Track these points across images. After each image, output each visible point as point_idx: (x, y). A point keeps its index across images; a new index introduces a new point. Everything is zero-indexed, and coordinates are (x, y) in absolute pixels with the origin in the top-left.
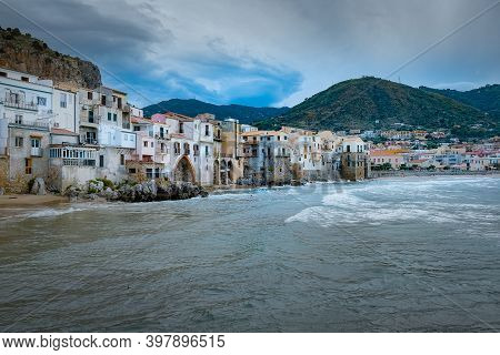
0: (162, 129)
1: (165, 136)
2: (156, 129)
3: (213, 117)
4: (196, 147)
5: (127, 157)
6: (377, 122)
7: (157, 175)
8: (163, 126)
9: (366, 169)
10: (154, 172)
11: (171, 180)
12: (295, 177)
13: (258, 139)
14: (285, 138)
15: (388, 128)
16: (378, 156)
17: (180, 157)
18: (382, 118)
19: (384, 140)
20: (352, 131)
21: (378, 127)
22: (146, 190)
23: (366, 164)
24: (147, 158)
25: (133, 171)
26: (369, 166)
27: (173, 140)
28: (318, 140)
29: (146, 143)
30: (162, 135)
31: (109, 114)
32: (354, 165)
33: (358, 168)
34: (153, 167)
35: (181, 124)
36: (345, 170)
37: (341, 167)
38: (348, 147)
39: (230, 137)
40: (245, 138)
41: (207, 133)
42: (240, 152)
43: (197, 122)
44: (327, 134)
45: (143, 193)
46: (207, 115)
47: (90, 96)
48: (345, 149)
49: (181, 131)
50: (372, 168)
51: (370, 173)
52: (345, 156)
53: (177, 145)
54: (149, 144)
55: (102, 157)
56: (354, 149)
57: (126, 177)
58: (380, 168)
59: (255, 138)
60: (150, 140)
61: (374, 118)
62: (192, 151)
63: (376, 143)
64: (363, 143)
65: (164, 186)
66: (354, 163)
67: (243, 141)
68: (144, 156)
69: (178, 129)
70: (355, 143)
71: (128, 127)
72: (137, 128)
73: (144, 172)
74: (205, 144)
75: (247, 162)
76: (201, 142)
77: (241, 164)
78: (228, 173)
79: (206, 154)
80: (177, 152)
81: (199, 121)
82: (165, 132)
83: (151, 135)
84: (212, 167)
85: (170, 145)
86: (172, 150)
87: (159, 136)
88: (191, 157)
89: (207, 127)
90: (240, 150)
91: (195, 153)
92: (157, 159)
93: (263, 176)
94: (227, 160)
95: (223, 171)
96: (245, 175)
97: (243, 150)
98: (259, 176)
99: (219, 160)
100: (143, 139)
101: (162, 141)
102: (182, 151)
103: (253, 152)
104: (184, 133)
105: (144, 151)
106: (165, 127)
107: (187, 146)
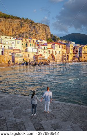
1: (46, 49)
2: (43, 47)
24: (41, 55)
30: (45, 49)
31: (31, 45)
35: (52, 45)
47: (26, 40)
53: (49, 51)
54: (41, 51)
55: (28, 55)
67: (73, 49)
71: (36, 47)
73: (38, 58)
74: (59, 50)
75: (74, 55)
76: (57, 50)
77: (72, 56)
78: (67, 58)
79: (59, 53)
80: (49, 53)
81: (57, 44)
82: (46, 48)
83: (41, 49)
84: (61, 57)
85: (47, 51)
86: (48, 52)
87: (44, 49)
88: (54, 54)
89: (60, 46)
90: (71, 52)
91: (56, 53)
92: (43, 55)
93: (79, 59)
94: (67, 55)
95: (65, 58)
96: (73, 59)
97: (74, 52)
98: (77, 59)
99: (64, 55)
100: (39, 50)
101: (45, 50)
102: (51, 53)
103: (76, 52)
104: (53, 48)
105: (39, 53)
106: (46, 47)
107: (52, 51)
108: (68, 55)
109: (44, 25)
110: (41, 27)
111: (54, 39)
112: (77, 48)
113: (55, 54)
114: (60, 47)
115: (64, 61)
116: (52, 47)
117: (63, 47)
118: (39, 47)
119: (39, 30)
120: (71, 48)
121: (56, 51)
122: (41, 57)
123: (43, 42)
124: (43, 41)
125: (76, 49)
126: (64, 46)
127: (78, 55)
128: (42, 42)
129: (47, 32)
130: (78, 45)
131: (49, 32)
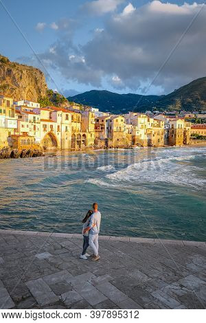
0: (34, 118)
1: (36, 121)
2: (30, 118)
5: (12, 133)
7: (29, 144)
8: (35, 115)
9: (185, 139)
10: (26, 141)
17: (47, 132)
23: (185, 136)
27: (42, 123)
29: (23, 126)
30: (34, 121)
31: (1, 111)
32: (176, 137)
33: (179, 139)
35: (50, 113)
36: (170, 140)
37: (168, 138)
38: (173, 125)
40: (98, 120)
48: (171, 127)
50: (191, 139)
52: (170, 131)
53: (45, 126)
54: (26, 126)
57: (11, 144)
62: (56, 129)
64: (182, 123)
67: (94, 122)
68: (23, 133)
69: (48, 116)
71: (13, 117)
73: (20, 142)
74: (65, 124)
75: (97, 135)
76: (61, 124)
77: (93, 136)
78: (83, 141)
79: (66, 130)
80: (45, 130)
81: (61, 112)
82: (36, 119)
83: (27, 121)
84: (70, 138)
85: (40, 126)
86: (42, 129)
87: (32, 121)
88: (55, 132)
89: (67, 115)
90: (92, 127)
91: (58, 130)
92: (31, 134)
93: (106, 143)
94: (82, 134)
95: (78, 141)
96: (96, 142)
97: (96, 128)
98: (103, 143)
99: (76, 134)
100: (22, 123)
101: (34, 124)
102: (49, 129)
103: (102, 128)
104: (52, 119)
105: (22, 130)
106: (37, 116)
107: (52, 126)
108: (84, 135)
109: (31, 69)
110: (24, 72)
111: (54, 101)
112: (103, 121)
113: (57, 133)
114: (67, 119)
115: (77, 146)
116: (50, 118)
117: (75, 117)
118: (21, 117)
119: (21, 78)
120: (92, 120)
121: (58, 126)
122: (26, 138)
123: (31, 106)
124: (31, 103)
125: (101, 123)
126: (76, 115)
127: (105, 135)
128: (28, 105)
129: (39, 85)
130: (105, 114)
131: (45, 83)
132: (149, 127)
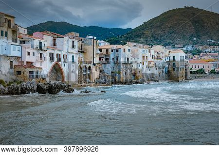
0: (41, 43)
1: (43, 48)
2: (36, 43)
3: (78, 34)
4: (65, 56)
5: (15, 63)
6: (195, 39)
7: (37, 76)
8: (41, 41)
9: (186, 73)
10: (35, 74)
11: (48, 80)
12: (135, 79)
13: (110, 51)
14: (129, 50)
15: (202, 44)
16: (195, 64)
17: (53, 63)
18: (198, 36)
19: (199, 52)
20: (176, 46)
21: (195, 43)
22: (29, 87)
23: (186, 70)
24: (30, 64)
25: (19, 73)
26: (189, 71)
27: (49, 51)
28: (153, 52)
29: (29, 53)
30: (41, 47)
31: (2, 32)
32: (178, 70)
33: (181, 73)
34: (35, 71)
35: (54, 40)
36: (171, 74)
37: (168, 71)
38: (174, 57)
39: (89, 49)
40: (101, 50)
41: (73, 47)
42: (96, 60)
43: (66, 38)
44: (159, 48)
45: (26, 89)
46: (73, 33)
48: (172, 59)
49: (55, 45)
50: (191, 72)
51: (189, 76)
52: (172, 64)
53: (51, 55)
54: (31, 54)
56: (178, 59)
57: (14, 77)
58: (196, 72)
59: (107, 51)
60: (32, 51)
61: (192, 36)
62: (62, 60)
63: (193, 54)
64: (184, 55)
65: (42, 84)
66: (178, 68)
67: (99, 52)
68: (27, 62)
69: (52, 43)
70: (179, 54)
71: (16, 41)
72: (22, 42)
73: (27, 74)
74: (71, 54)
75: (102, 67)
76: (68, 53)
77: (98, 69)
78: (88, 75)
80: (51, 60)
82: (43, 45)
83: (33, 47)
84: (77, 71)
85: (46, 55)
86: (48, 58)
87: (39, 48)
88: (62, 64)
90: (96, 58)
91: (65, 60)
92: (37, 65)
94: (88, 66)
95: (84, 74)
96: (101, 76)
98: (110, 77)
99: (82, 65)
100: (27, 49)
101: (41, 52)
102: (55, 59)
104: (58, 46)
105: (28, 59)
106: (43, 42)
107: (58, 55)
108: (90, 67)
120: (96, 49)
122: (34, 69)
125: (105, 53)
132: (150, 59)
